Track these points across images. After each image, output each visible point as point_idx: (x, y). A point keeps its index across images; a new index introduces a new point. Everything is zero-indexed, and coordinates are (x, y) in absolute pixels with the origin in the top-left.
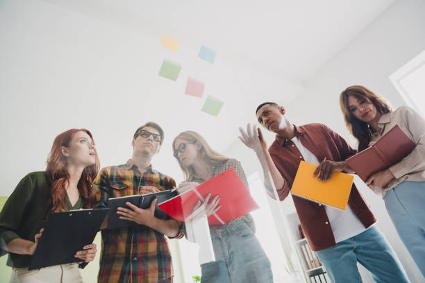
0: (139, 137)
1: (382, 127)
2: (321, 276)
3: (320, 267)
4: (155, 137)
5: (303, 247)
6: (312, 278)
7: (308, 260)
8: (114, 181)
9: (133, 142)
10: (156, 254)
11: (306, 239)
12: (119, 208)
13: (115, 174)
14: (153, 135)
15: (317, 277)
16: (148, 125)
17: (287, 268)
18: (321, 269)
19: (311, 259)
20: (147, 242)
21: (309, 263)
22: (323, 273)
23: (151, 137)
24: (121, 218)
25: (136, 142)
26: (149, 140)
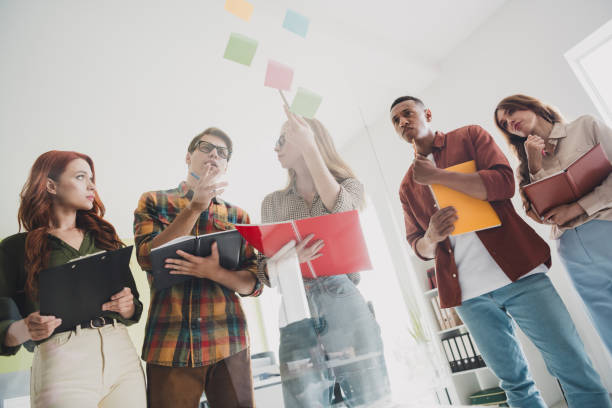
0: (196, 152)
1: (555, 143)
2: (458, 339)
3: (456, 328)
4: (220, 151)
5: (433, 301)
6: (446, 342)
7: (439, 318)
8: (164, 212)
9: (188, 159)
10: (225, 317)
11: (436, 289)
12: (168, 261)
13: (164, 203)
14: (217, 148)
15: (452, 341)
16: (208, 132)
17: (412, 330)
18: (458, 330)
19: (445, 317)
20: (212, 301)
21: (441, 323)
22: (461, 335)
23: (215, 151)
24: (172, 272)
25: (192, 157)
26: (212, 156)
